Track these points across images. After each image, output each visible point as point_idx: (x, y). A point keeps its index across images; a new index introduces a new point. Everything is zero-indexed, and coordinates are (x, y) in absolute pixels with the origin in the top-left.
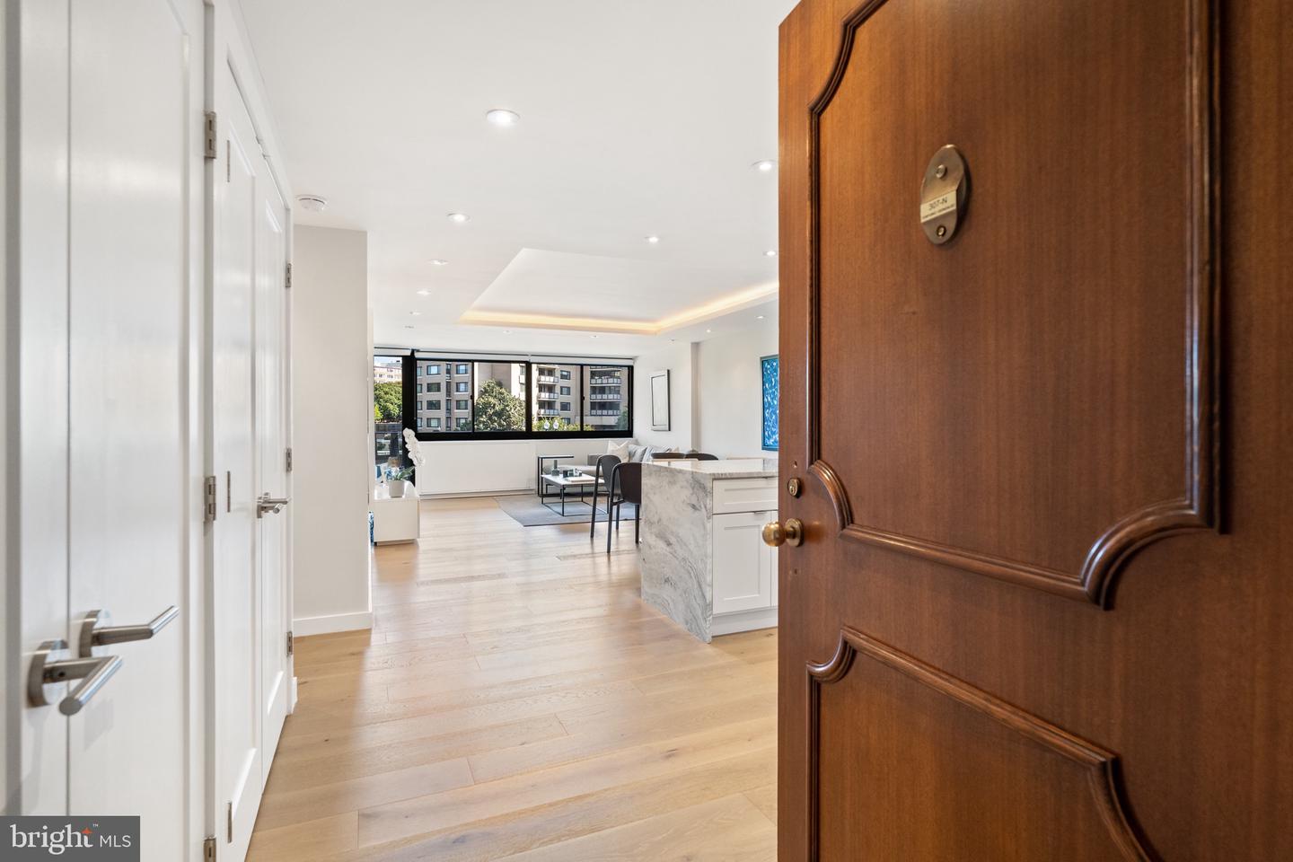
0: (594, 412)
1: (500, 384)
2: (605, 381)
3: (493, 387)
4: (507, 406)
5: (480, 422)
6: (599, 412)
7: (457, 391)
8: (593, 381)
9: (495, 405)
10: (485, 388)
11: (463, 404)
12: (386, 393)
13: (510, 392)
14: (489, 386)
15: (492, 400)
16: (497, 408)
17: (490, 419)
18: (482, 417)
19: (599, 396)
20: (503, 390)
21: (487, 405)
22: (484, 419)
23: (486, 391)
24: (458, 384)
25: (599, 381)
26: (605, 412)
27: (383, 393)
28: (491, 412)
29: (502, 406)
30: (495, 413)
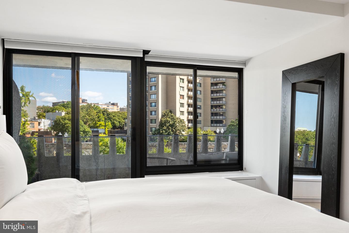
0: (213, 125)
1: (171, 112)
2: (218, 110)
3: (168, 113)
4: (176, 122)
5: (163, 130)
6: (215, 125)
7: (151, 115)
8: (212, 110)
9: (170, 121)
10: (164, 114)
11: (154, 121)
12: (114, 116)
13: (176, 115)
14: (166, 112)
15: (168, 119)
16: (171, 123)
17: (168, 128)
18: (164, 127)
19: (215, 117)
20: (173, 114)
21: (166, 122)
22: (165, 128)
23: (165, 115)
24: (151, 112)
25: (215, 110)
26: (218, 125)
27: (112, 116)
28: (168, 125)
29: (173, 122)
30: (170, 125)
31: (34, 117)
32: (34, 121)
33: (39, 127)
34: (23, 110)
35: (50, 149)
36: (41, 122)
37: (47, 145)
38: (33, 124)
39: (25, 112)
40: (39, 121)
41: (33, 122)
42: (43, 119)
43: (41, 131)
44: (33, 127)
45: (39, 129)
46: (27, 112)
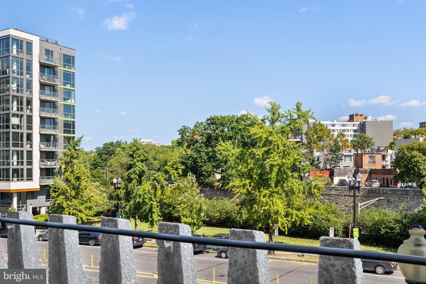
31: (378, 147)
32: (376, 153)
33: (384, 163)
34: (368, 138)
35: (389, 198)
36: (387, 154)
37: (385, 192)
38: (374, 157)
39: (370, 140)
40: (383, 153)
41: (373, 155)
42: (389, 150)
43: (387, 168)
44: (374, 162)
45: (383, 165)
46: (373, 139)
